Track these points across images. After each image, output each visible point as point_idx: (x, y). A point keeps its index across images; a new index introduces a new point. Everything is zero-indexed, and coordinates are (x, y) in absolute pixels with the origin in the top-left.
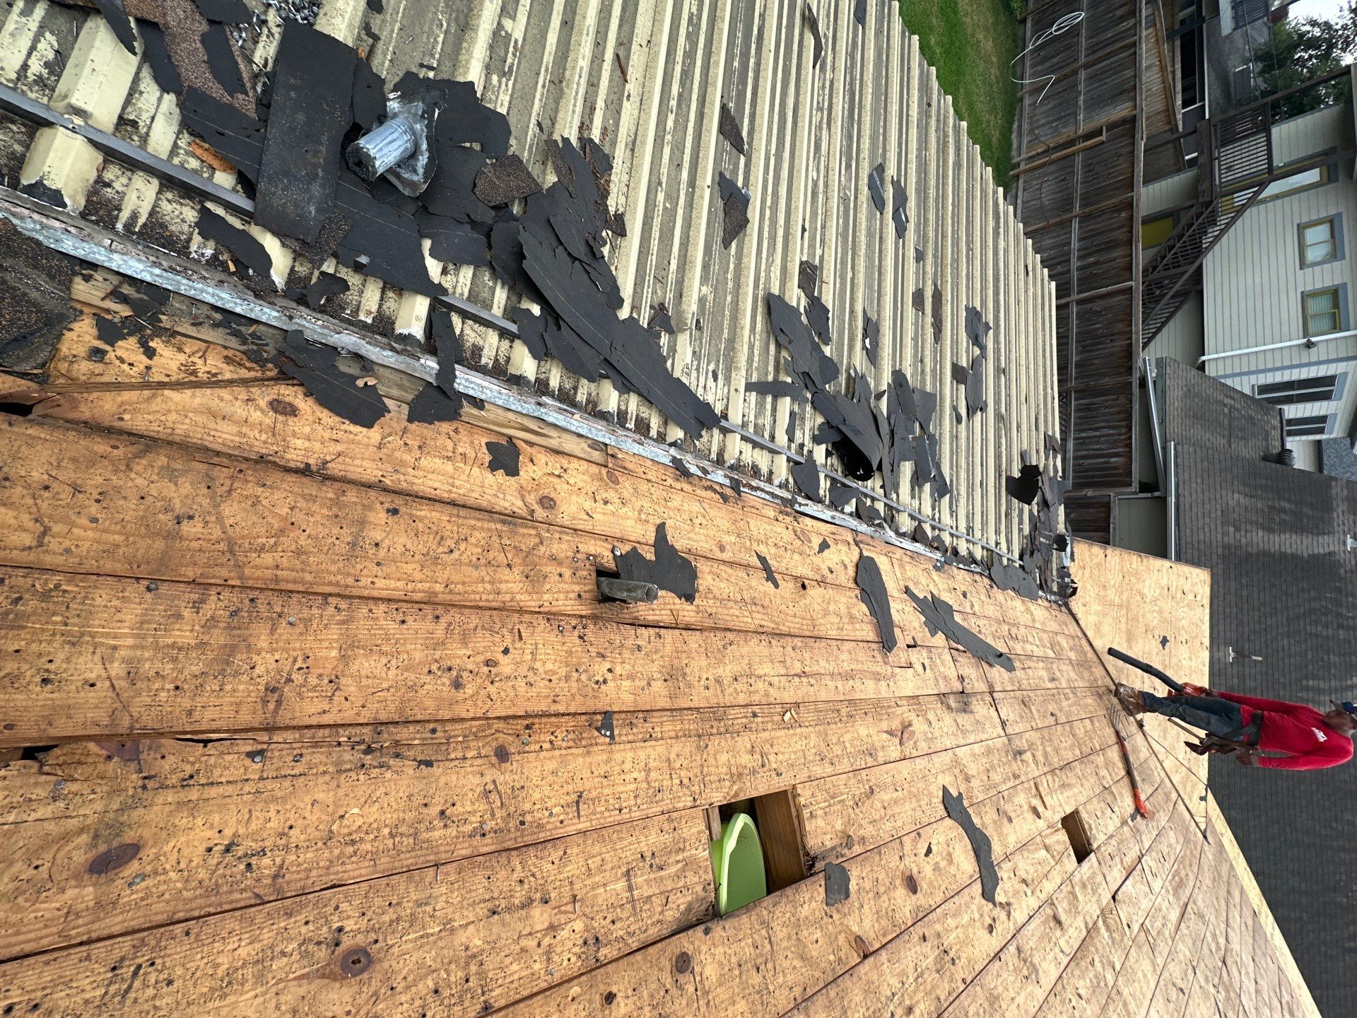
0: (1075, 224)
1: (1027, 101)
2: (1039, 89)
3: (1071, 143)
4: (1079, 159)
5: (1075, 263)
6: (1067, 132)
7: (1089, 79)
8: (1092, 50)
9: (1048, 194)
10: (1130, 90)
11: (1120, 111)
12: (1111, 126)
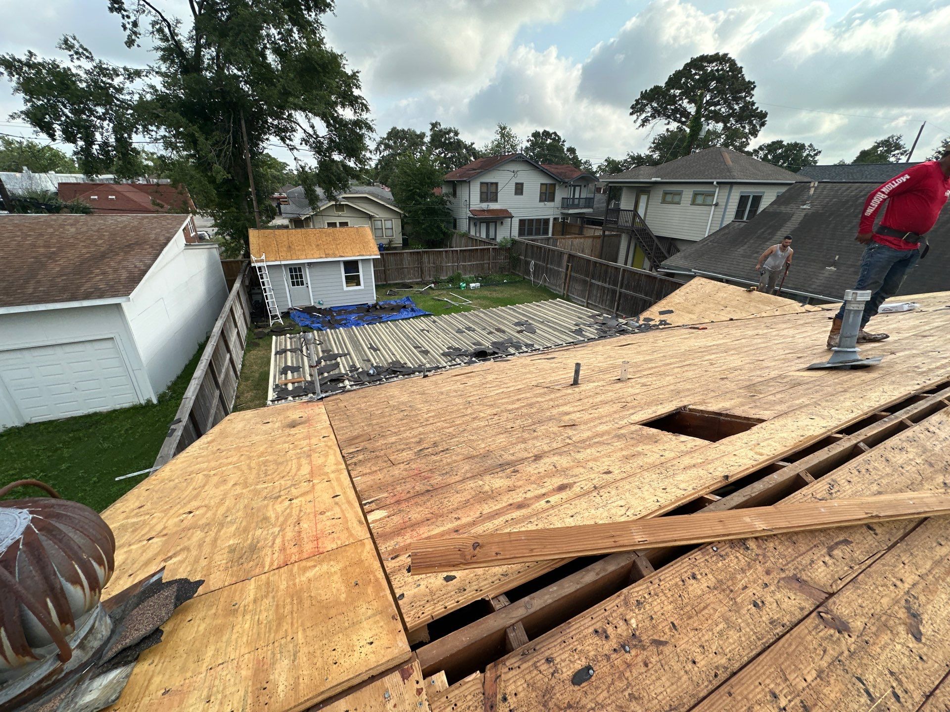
0: (593, 281)
1: (547, 284)
2: (545, 280)
3: (566, 275)
4: (573, 274)
5: (607, 285)
6: (563, 275)
7: (551, 264)
8: (544, 262)
9: (578, 287)
10: (561, 254)
11: (566, 257)
12: (568, 262)
